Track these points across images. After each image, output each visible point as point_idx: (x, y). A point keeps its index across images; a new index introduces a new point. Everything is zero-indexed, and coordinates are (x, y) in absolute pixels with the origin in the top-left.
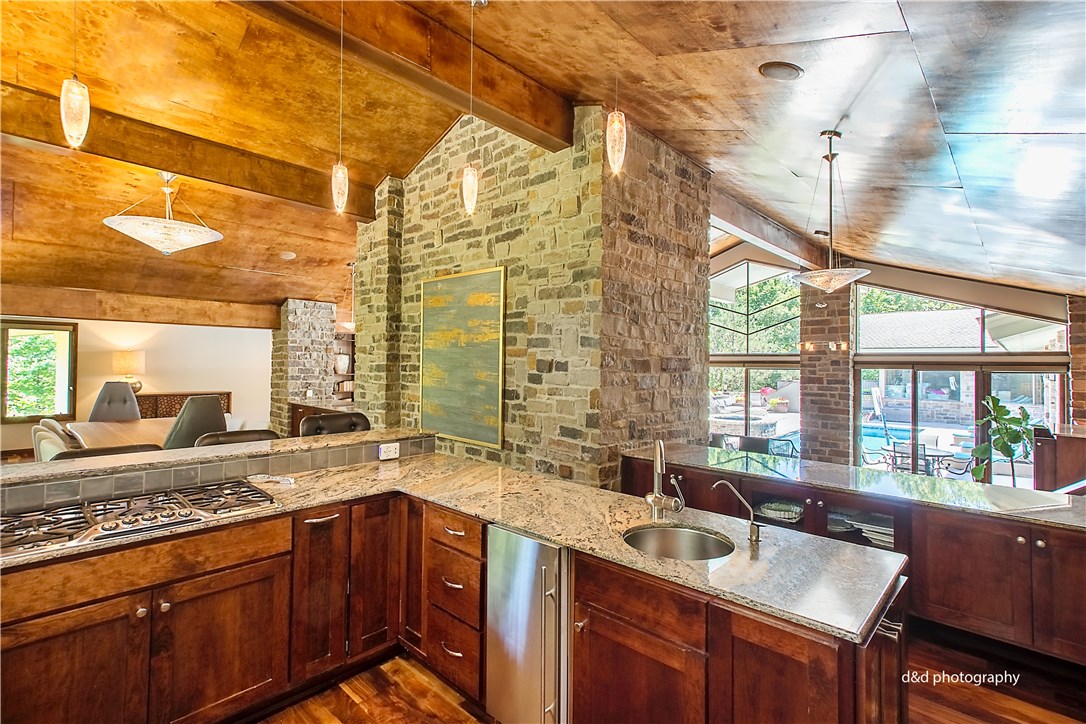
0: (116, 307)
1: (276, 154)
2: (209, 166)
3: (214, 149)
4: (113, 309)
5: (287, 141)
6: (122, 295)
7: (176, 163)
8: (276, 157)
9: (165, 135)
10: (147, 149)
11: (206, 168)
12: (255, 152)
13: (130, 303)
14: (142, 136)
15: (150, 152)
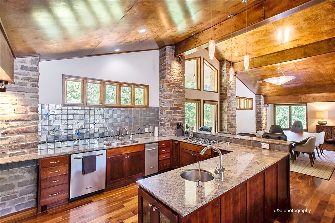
0: (305, 98)
1: (313, 41)
2: (289, 56)
3: (291, 50)
4: (304, 99)
5: (313, 35)
6: (306, 95)
7: (280, 60)
8: (314, 42)
9: (277, 54)
10: (272, 60)
11: (288, 57)
12: (305, 44)
13: (309, 96)
14: (271, 57)
15: (273, 60)
